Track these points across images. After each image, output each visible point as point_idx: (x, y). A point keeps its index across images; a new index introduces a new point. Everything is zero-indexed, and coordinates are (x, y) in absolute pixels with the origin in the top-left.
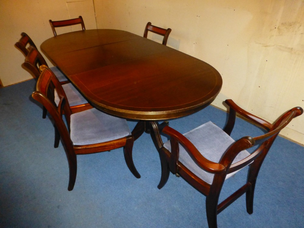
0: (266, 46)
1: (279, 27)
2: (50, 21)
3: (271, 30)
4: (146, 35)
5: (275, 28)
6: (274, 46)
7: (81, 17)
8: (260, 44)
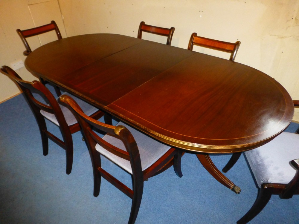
0: (281, 38)
1: (296, 17)
2: (18, 31)
3: (288, 21)
4: (140, 36)
5: (292, 19)
6: (290, 37)
7: (53, 22)
8: (275, 35)
